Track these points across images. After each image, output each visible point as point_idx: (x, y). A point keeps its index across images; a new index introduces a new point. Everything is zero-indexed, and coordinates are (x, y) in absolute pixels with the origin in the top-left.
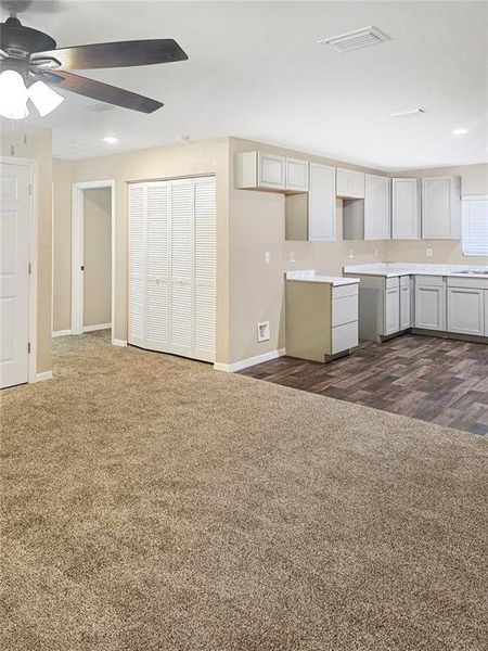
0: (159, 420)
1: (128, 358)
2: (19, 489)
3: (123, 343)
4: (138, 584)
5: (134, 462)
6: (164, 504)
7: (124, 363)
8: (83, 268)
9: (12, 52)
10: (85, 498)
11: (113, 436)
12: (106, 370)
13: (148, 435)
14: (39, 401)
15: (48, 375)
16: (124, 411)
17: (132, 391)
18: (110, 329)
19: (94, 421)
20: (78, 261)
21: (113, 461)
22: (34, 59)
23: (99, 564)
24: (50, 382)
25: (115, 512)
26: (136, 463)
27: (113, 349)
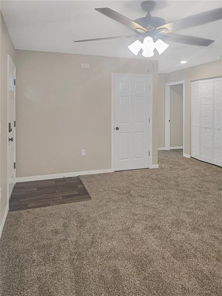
0: (210, 196)
1: (192, 164)
2: (149, 212)
3: (188, 156)
4: (206, 272)
5: (199, 213)
6: (217, 238)
7: (190, 166)
8: (170, 121)
9: (149, 29)
10: (177, 224)
11: (188, 198)
12: (181, 168)
13: (205, 202)
14: (154, 177)
15: (157, 166)
16: (192, 188)
17: (195, 179)
18: (182, 149)
19: (179, 190)
20: (167, 117)
21: (189, 210)
22: (157, 30)
23: (187, 256)
24: (157, 169)
25: (192, 234)
26: (200, 214)
27: (184, 158)
